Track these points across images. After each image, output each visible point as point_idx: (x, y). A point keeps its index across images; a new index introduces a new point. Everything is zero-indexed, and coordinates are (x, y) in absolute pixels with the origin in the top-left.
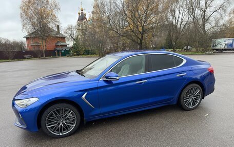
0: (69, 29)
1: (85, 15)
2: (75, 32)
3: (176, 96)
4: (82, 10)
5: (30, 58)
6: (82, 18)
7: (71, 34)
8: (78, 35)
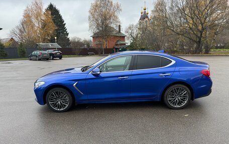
0: (130, 28)
1: (148, 14)
2: (135, 31)
3: (159, 94)
4: (145, 9)
5: (92, 55)
6: (144, 17)
7: (131, 33)
8: (138, 34)
